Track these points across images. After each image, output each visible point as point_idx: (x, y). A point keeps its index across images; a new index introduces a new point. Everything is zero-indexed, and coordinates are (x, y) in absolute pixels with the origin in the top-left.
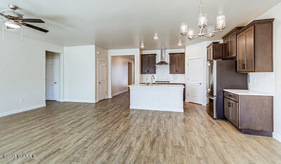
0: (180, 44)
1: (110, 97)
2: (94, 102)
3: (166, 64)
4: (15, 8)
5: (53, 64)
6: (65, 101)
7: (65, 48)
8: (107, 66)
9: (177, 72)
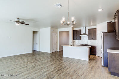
0: (92, 24)
1: (58, 51)
2: (50, 52)
3: (86, 35)
4: (18, 18)
5: (36, 36)
6: (40, 51)
7: (40, 29)
8: (57, 36)
9: (92, 39)
